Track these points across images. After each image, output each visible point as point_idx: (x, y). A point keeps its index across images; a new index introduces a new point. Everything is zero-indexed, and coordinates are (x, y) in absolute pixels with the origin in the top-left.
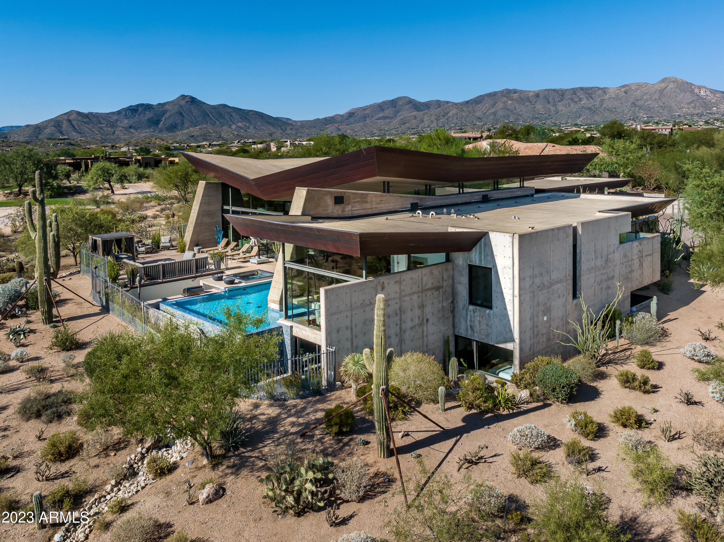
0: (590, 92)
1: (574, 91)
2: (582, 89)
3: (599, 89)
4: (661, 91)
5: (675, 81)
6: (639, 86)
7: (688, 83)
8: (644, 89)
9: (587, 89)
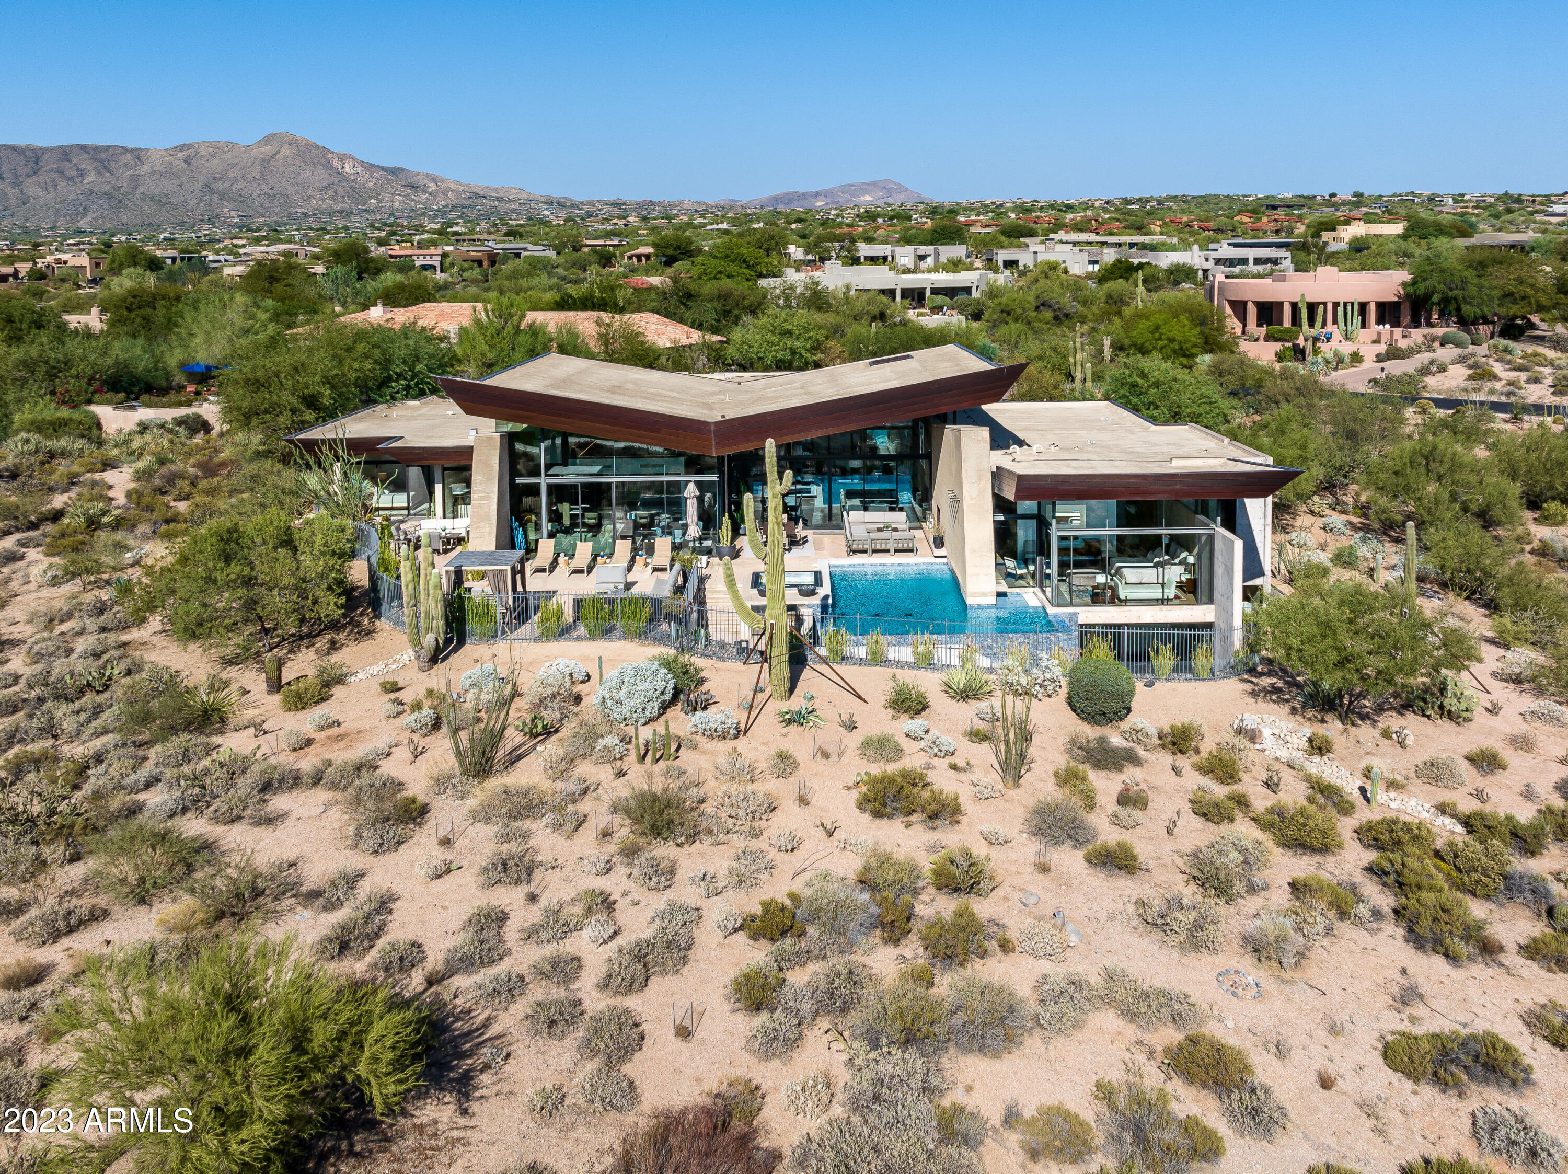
0: (103, 156)
1: (65, 153)
2: (83, 148)
3: (126, 150)
4: (266, 162)
5: (293, 142)
6: (218, 149)
7: (318, 147)
8: (229, 155)
9: (97, 149)
